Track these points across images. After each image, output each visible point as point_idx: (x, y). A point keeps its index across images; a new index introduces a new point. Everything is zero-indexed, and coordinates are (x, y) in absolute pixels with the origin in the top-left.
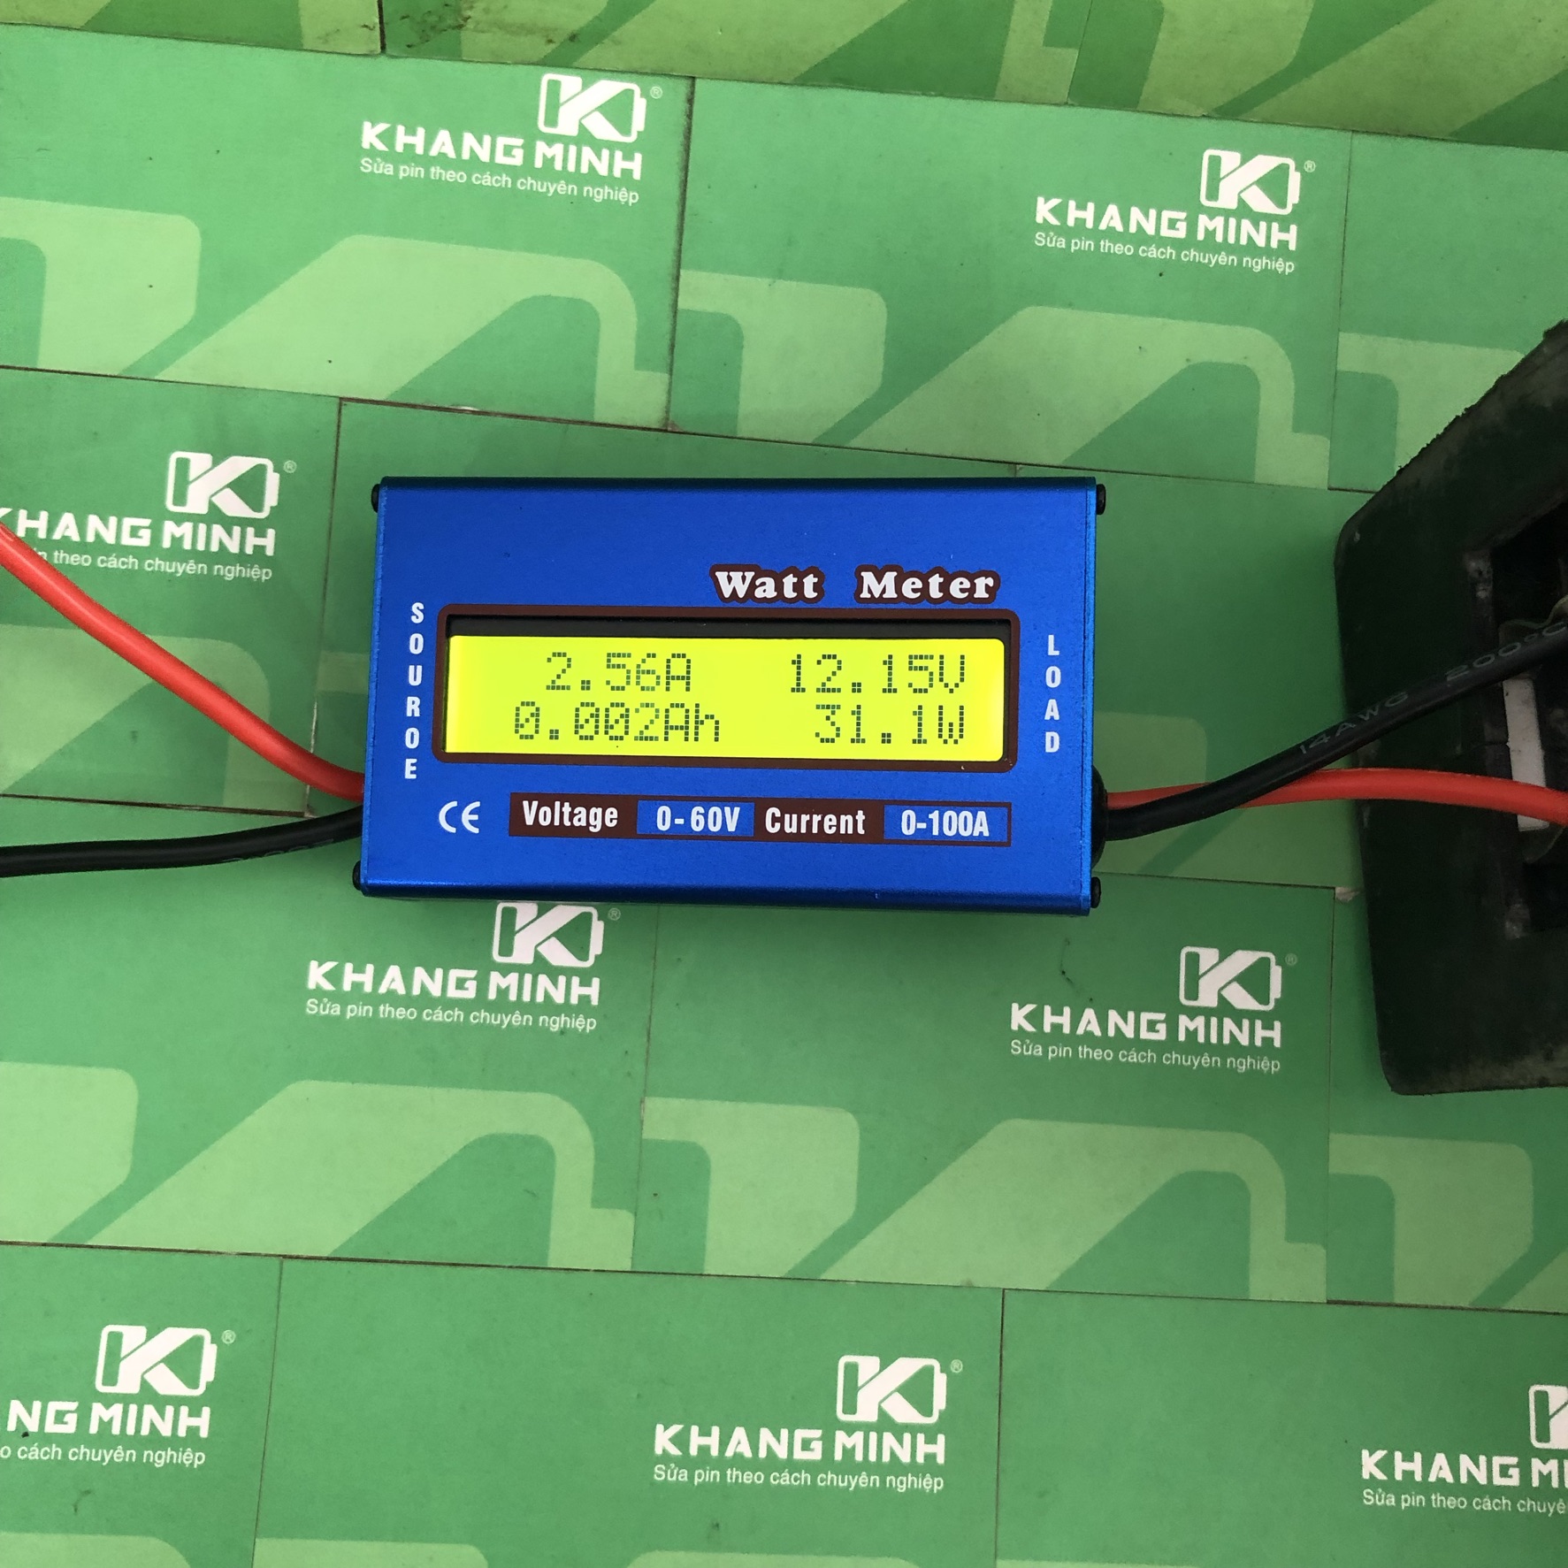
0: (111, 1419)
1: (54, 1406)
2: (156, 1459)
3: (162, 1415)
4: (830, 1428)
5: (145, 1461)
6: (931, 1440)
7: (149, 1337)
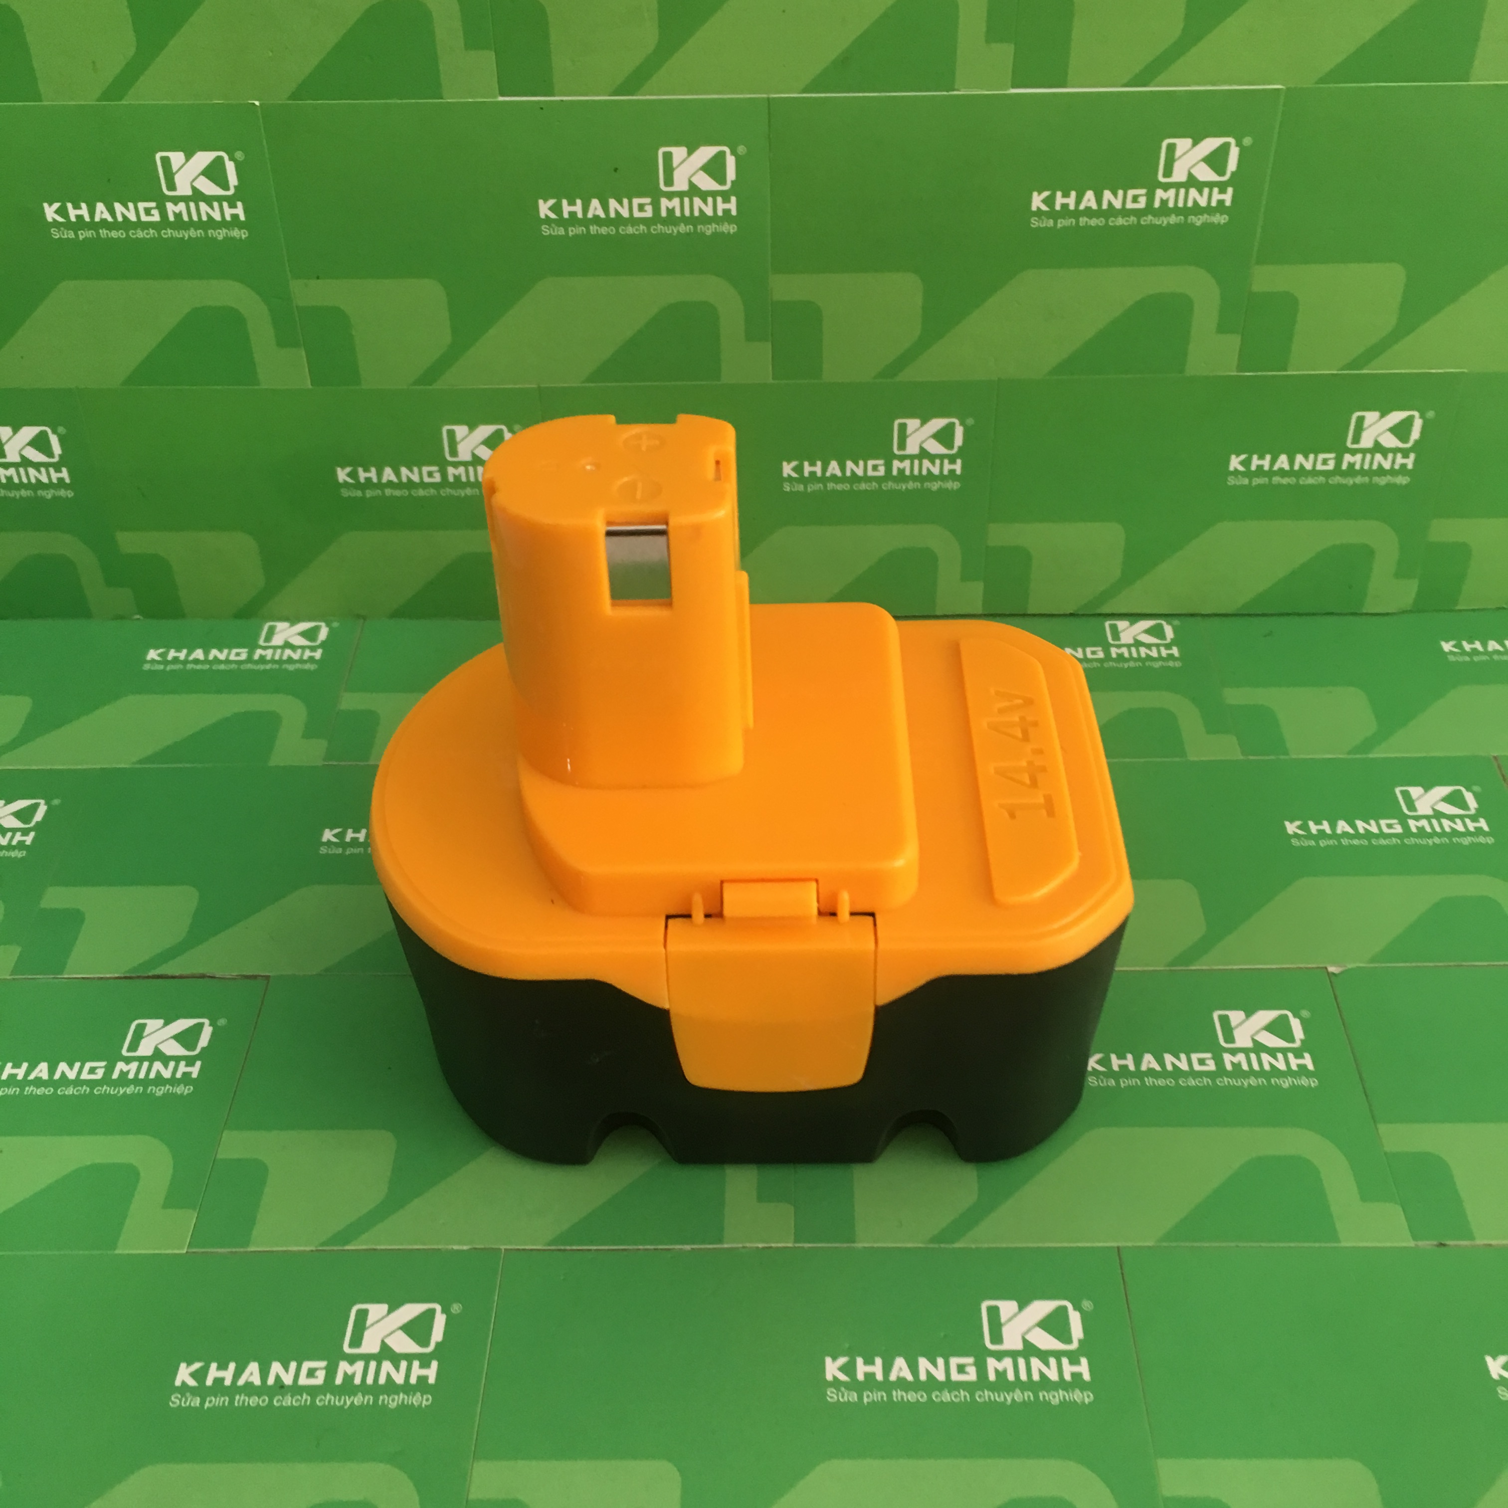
0: (354, 1375)
1: (307, 1365)
2: (390, 1402)
3: (397, 1368)
4: (981, 1357)
5: (380, 1403)
6: (1074, 1361)
7: (390, 1311)
